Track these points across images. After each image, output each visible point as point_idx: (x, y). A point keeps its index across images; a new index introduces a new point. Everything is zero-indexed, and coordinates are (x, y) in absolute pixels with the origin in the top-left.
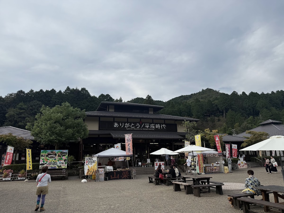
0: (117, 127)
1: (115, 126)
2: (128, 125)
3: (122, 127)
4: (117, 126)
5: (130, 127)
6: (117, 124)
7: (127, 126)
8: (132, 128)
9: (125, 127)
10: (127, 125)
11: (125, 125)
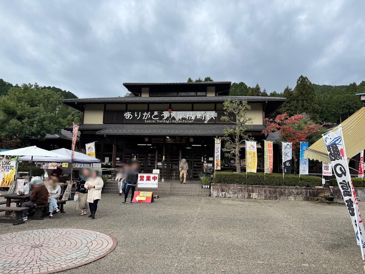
0: (130, 119)
1: (127, 117)
2: (148, 116)
3: (138, 119)
4: (130, 116)
5: (151, 119)
6: (130, 115)
7: (145, 117)
8: (154, 120)
9: (143, 119)
10: (146, 115)
11: (142, 116)
